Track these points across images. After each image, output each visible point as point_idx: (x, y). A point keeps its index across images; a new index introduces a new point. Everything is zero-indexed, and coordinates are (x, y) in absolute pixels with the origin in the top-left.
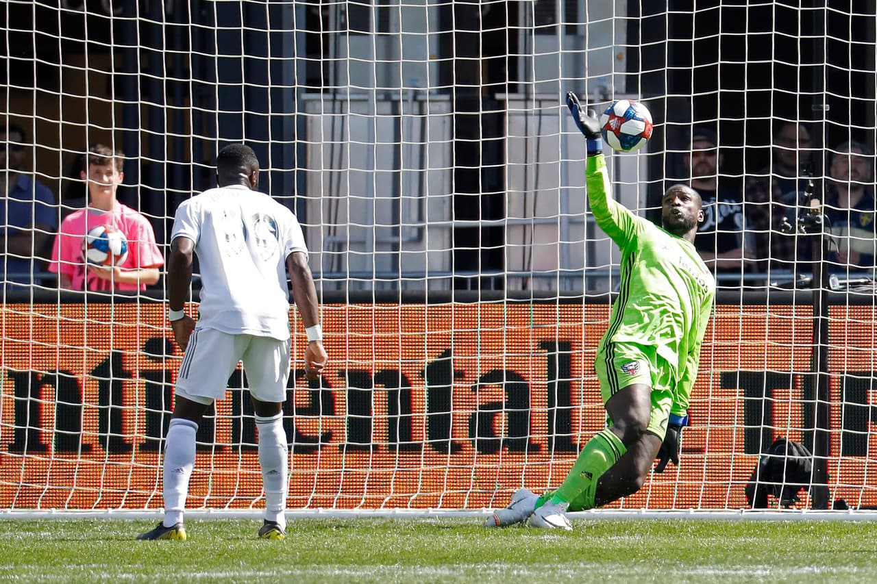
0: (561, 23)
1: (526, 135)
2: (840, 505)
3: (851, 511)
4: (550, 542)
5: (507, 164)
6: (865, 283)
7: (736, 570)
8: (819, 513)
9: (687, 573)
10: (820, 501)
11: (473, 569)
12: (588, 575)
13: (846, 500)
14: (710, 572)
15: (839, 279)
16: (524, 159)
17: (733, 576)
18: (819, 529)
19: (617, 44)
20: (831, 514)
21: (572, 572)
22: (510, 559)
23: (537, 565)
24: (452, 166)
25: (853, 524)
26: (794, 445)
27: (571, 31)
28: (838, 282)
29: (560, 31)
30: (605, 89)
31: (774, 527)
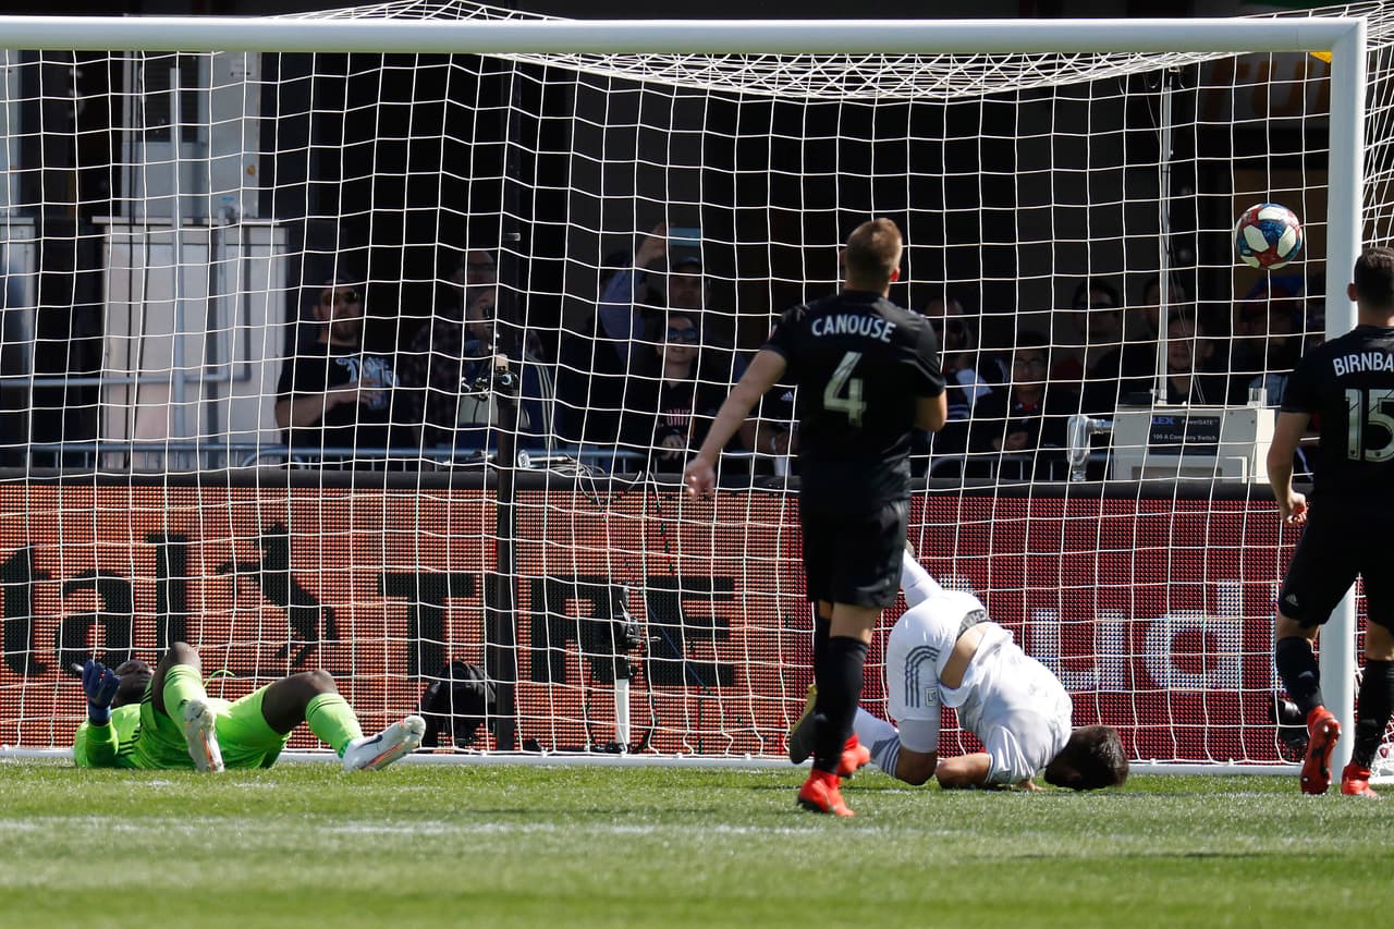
0: (176, 125)
1: (131, 266)
2: (531, 745)
3: (545, 753)
4: (161, 791)
5: (107, 302)
6: (564, 462)
7: (401, 827)
8: (505, 758)
9: (337, 830)
10: (505, 741)
11: (65, 824)
12: (211, 833)
13: (538, 740)
14: (367, 830)
15: (530, 457)
16: (128, 297)
17: (397, 836)
18: (504, 776)
19: (247, 151)
20: (519, 758)
21: (192, 828)
22: (111, 811)
23: (145, 819)
24: (36, 305)
25: (547, 769)
26: (472, 668)
27: (190, 135)
28: (528, 460)
29: (176, 135)
30: (232, 210)
31: (446, 772)
